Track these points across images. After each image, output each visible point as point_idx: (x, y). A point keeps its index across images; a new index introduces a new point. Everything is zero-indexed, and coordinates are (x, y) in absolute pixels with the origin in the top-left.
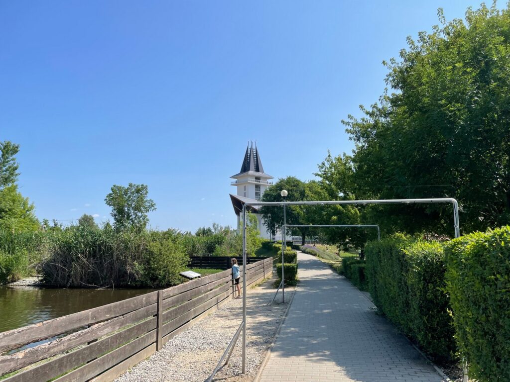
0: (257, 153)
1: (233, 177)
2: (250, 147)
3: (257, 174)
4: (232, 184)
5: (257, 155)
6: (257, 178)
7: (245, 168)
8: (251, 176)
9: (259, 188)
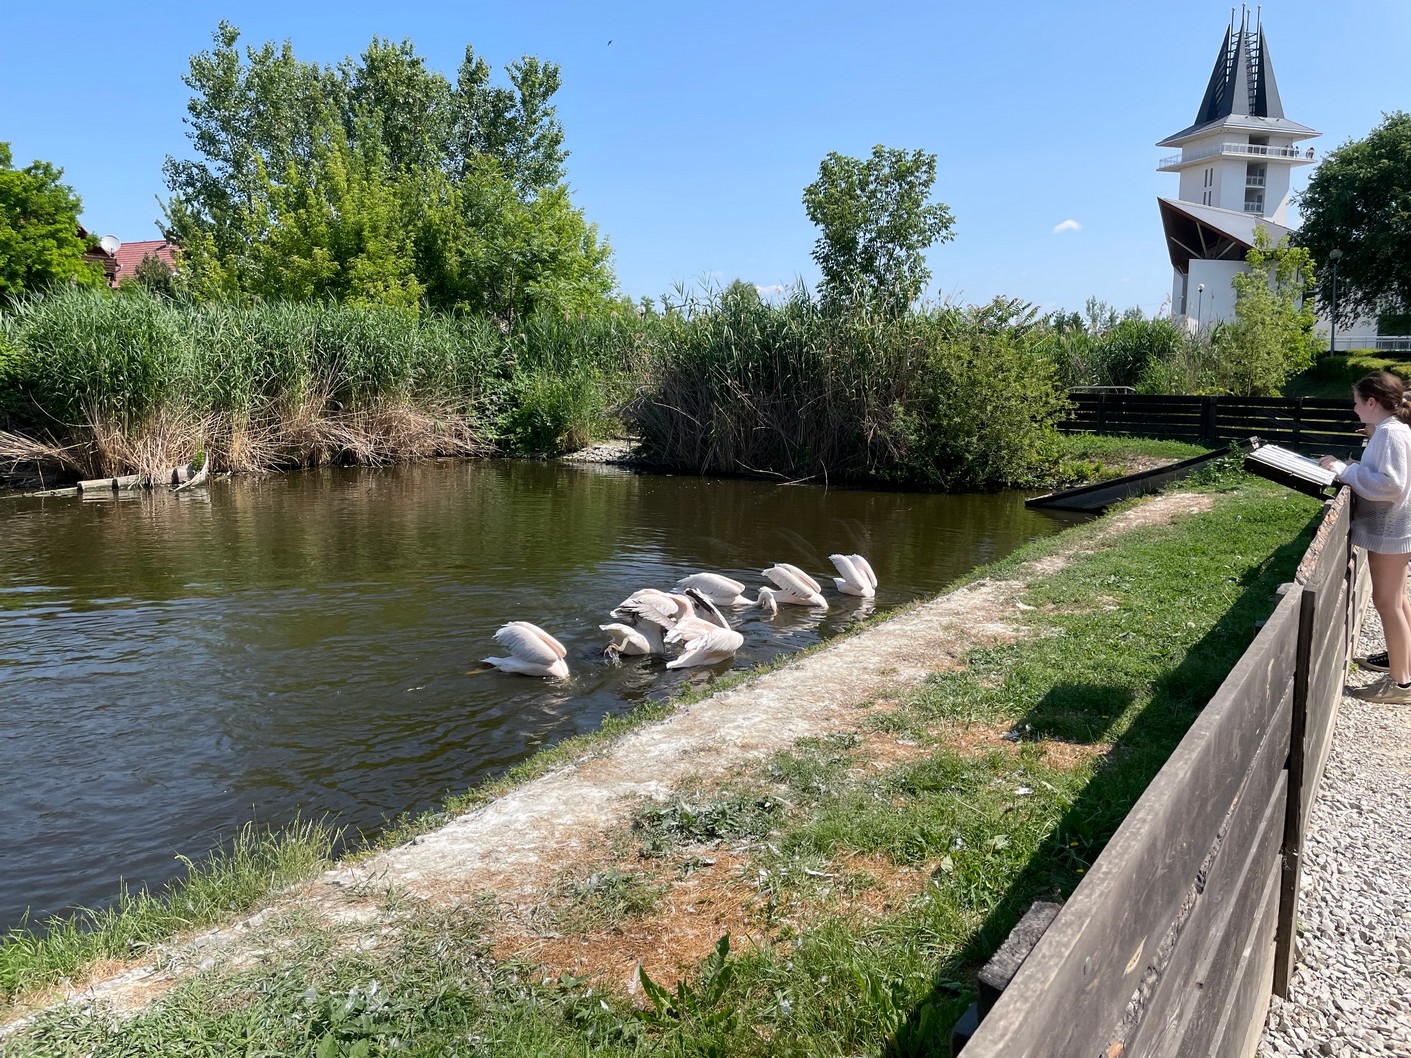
0: (1261, 49)
1: (1170, 142)
2: (1236, 30)
3: (1259, 124)
4: (1163, 166)
5: (1261, 57)
6: (1258, 139)
7: (1215, 107)
8: (1235, 133)
9: (1262, 173)
